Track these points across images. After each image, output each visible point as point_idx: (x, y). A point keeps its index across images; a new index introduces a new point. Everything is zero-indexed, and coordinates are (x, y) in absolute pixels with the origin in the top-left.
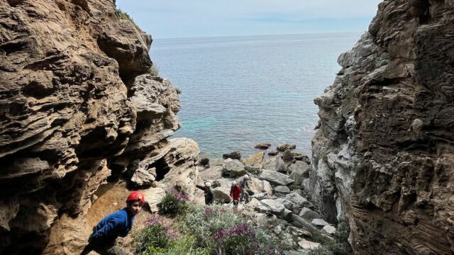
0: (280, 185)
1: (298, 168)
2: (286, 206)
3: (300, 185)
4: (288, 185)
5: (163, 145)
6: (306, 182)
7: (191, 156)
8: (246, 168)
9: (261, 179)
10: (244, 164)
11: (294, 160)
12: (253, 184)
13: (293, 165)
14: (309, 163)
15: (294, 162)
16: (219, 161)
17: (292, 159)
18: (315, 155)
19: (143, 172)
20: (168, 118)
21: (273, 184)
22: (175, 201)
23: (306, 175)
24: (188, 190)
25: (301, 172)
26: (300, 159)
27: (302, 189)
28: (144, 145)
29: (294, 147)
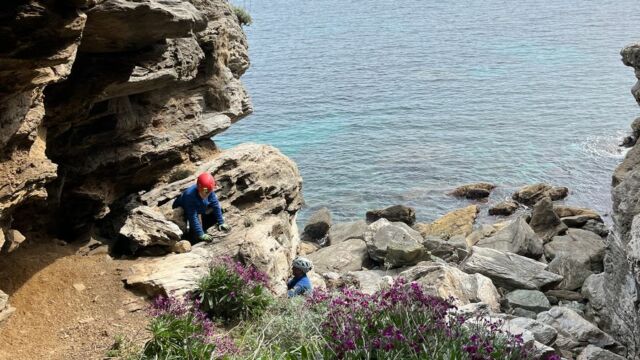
0: (521, 287)
1: (574, 247)
2: (537, 337)
3: (578, 289)
4: (545, 288)
5: (202, 154)
6: (595, 284)
7: (278, 184)
8: (427, 245)
9: (470, 271)
10: (423, 235)
11: (563, 226)
12: (447, 281)
13: (557, 240)
14: (604, 235)
15: (562, 233)
16: (355, 228)
17: (555, 223)
18: (623, 206)
19: (151, 216)
20: (215, 81)
21: (503, 284)
22: (234, 286)
23: (597, 264)
24: (270, 266)
25: (582, 257)
26: (580, 225)
27: (585, 301)
28: (152, 149)
29: (562, 195)
